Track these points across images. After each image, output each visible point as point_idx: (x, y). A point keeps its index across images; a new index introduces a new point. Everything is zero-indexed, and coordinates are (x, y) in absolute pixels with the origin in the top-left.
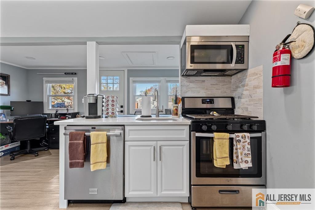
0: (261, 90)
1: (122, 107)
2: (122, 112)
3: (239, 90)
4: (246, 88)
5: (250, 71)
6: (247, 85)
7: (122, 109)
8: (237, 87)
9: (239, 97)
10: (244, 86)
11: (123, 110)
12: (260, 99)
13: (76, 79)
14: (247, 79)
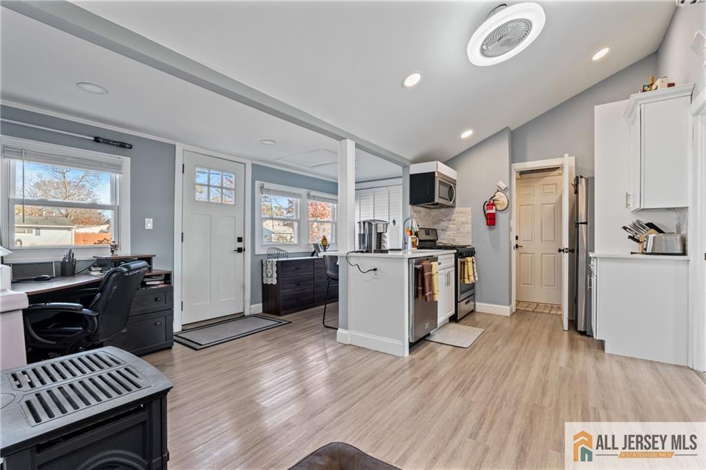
0: (470, 225)
1: (240, 240)
2: (240, 250)
3: (443, 224)
4: (452, 222)
5: (457, 209)
6: (454, 220)
7: (240, 245)
8: (441, 220)
9: (442, 230)
10: (450, 220)
11: (242, 247)
12: (468, 233)
13: (127, 161)
14: (454, 215)
